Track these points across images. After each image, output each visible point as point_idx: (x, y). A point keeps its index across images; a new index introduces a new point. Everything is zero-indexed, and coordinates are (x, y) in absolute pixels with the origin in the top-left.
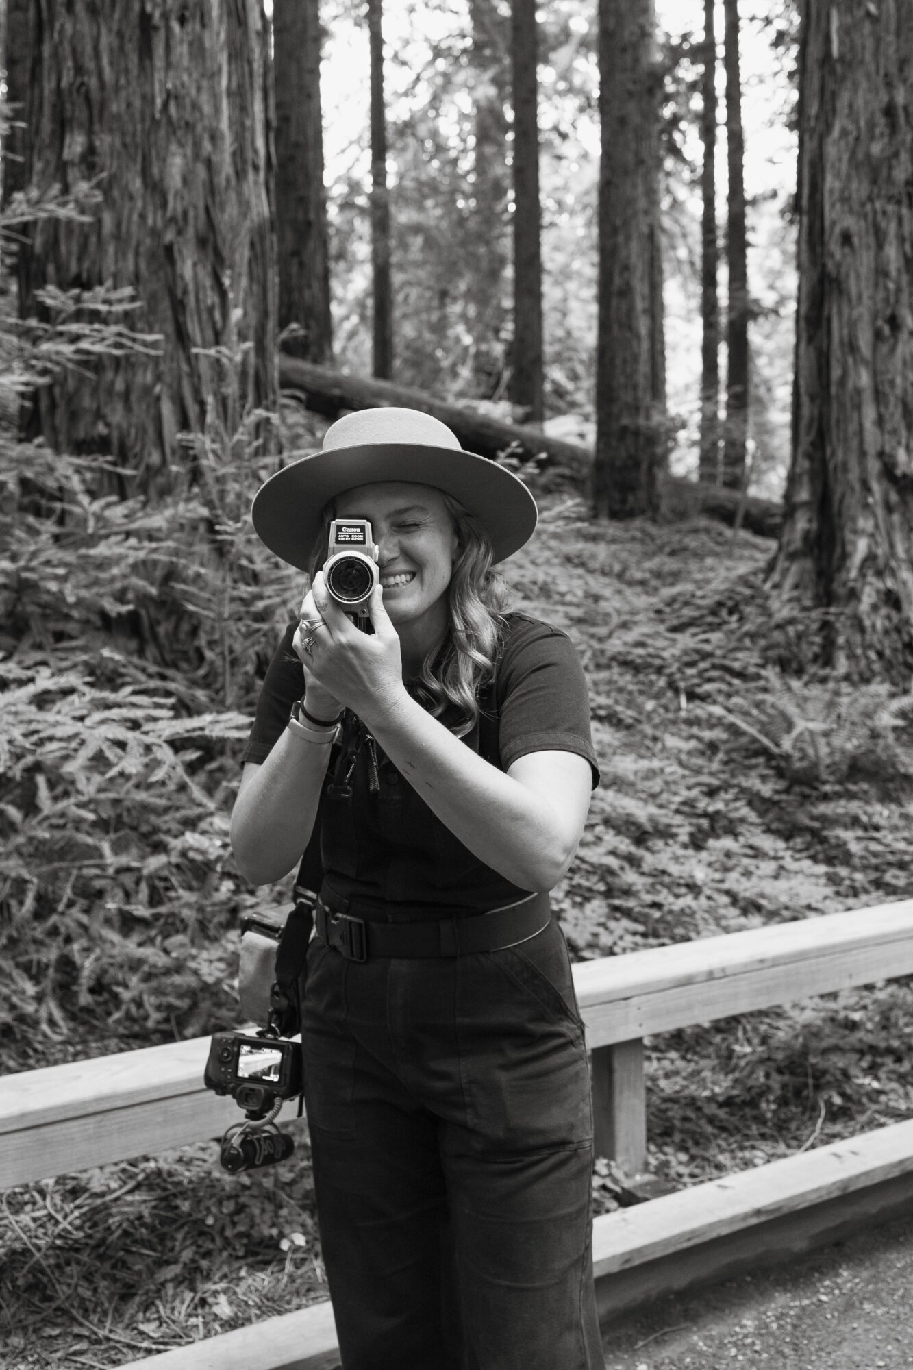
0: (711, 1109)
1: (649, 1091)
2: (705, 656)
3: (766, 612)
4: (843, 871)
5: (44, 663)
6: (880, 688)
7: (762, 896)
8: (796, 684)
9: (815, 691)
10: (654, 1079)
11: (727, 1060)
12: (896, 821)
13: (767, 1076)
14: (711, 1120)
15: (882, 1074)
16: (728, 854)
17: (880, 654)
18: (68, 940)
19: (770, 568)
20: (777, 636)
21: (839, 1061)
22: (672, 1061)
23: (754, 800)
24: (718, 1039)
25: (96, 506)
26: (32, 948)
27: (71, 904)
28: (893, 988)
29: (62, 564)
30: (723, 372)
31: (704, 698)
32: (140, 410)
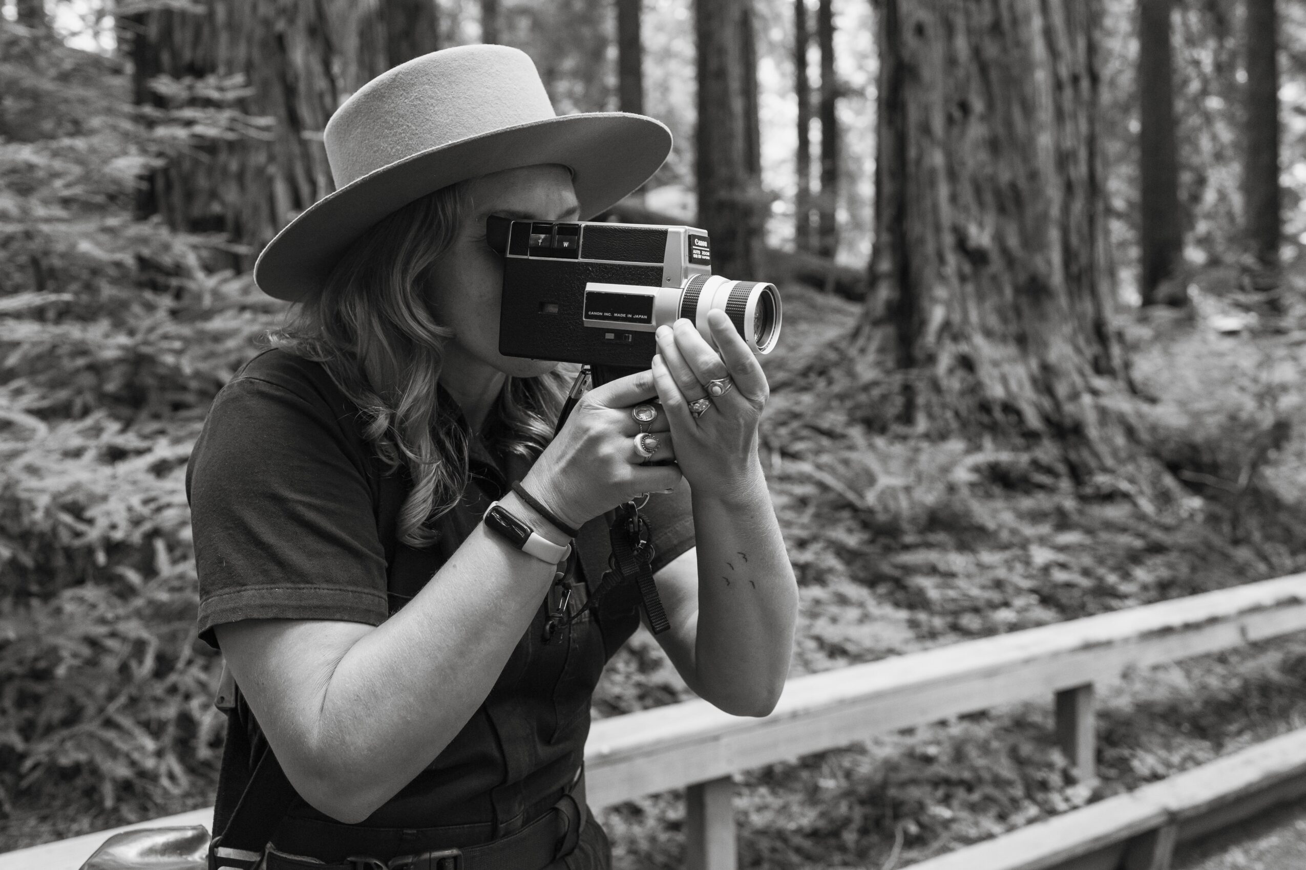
0: (798, 840)
1: (740, 825)
2: (796, 416)
3: (851, 374)
4: (922, 616)
5: (162, 432)
6: (956, 445)
7: (847, 640)
8: (880, 442)
9: (898, 449)
10: (746, 813)
11: (813, 795)
12: (972, 569)
13: (850, 808)
14: (798, 850)
15: (955, 803)
16: (817, 602)
17: (957, 414)
18: (187, 697)
19: (855, 334)
20: (863, 398)
21: (915, 793)
22: (763, 797)
23: (841, 551)
24: (805, 775)
25: (211, 282)
26: (151, 706)
27: (190, 662)
28: (965, 725)
29: (179, 338)
30: (815, 149)
31: (794, 456)
32: (254, 189)
